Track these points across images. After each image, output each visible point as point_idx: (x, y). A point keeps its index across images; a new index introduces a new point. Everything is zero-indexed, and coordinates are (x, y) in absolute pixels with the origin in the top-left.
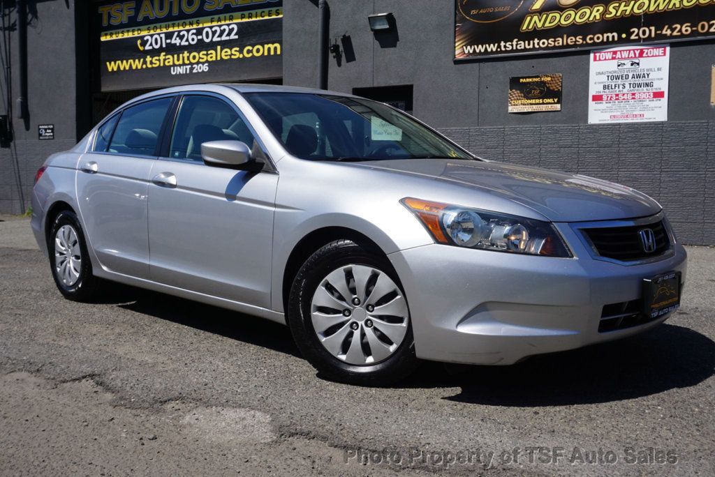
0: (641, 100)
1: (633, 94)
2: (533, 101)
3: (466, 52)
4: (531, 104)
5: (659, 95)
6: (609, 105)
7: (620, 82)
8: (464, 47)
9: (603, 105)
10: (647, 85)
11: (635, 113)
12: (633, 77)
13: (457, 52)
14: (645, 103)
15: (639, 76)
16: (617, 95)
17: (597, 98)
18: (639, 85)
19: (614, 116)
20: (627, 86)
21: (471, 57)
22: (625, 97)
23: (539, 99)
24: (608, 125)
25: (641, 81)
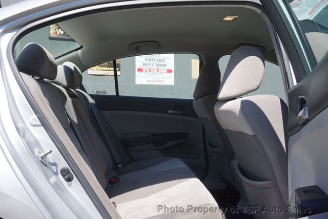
0: (162, 73)
1: (158, 70)
2: (104, 68)
3: (58, 33)
4: (103, 70)
5: (169, 71)
6: (146, 74)
7: (151, 62)
8: (57, 30)
9: (143, 74)
10: (164, 65)
11: (159, 80)
12: (158, 61)
13: (51, 32)
14: (163, 75)
15: (160, 61)
16: (150, 69)
17: (140, 70)
18: (161, 65)
19: (149, 81)
20: (155, 64)
21: (62, 37)
22: (154, 70)
23: (108, 67)
24: (146, 85)
25: (161, 63)
